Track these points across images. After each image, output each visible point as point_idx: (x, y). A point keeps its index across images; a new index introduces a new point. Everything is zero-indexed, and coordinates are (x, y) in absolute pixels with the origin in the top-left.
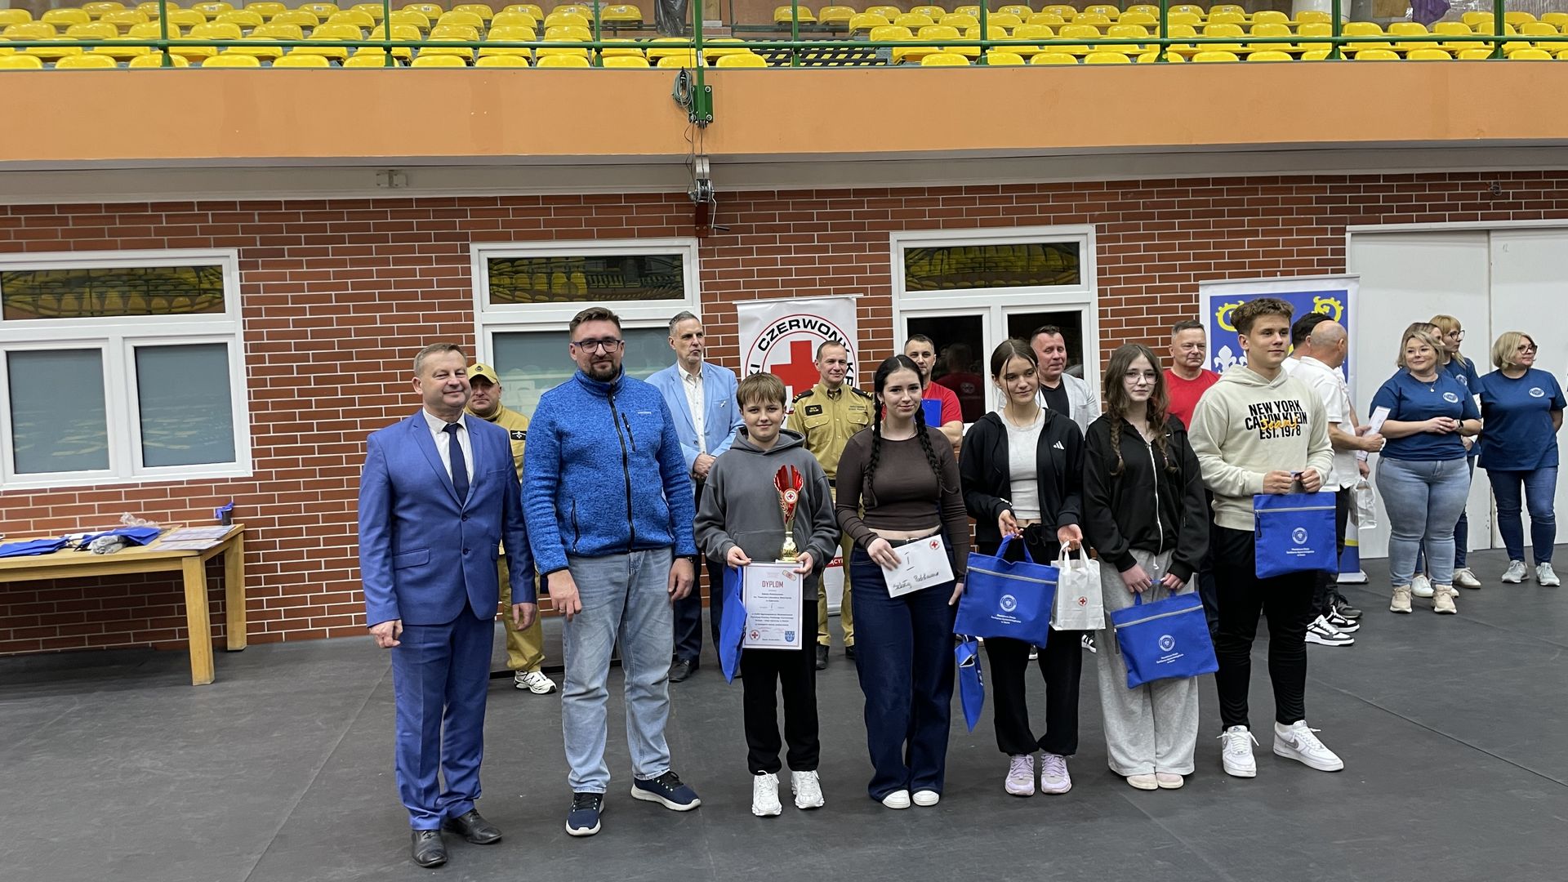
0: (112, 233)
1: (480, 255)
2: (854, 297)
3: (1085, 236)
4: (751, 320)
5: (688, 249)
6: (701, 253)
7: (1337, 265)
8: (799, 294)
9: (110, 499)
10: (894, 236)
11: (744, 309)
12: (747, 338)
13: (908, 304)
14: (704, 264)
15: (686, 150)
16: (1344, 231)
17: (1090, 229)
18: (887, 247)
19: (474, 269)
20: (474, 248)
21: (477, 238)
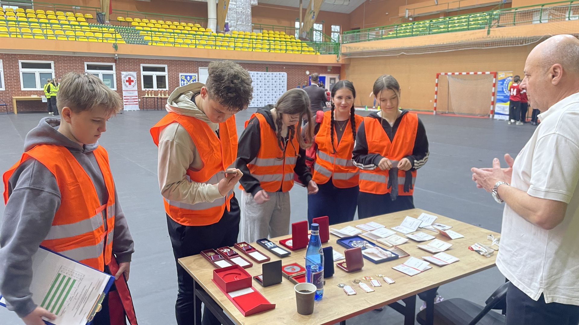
0: (37, 58)
1: (86, 64)
2: (136, 72)
3: (166, 66)
4: (123, 74)
5: (114, 65)
7: (197, 72)
8: (129, 71)
9: (36, 93)
10: (141, 64)
11: (122, 73)
12: (123, 76)
13: (143, 73)
14: (116, 67)
15: (114, 53)
16: (199, 68)
17: (167, 65)
18: (140, 66)
19: (85, 65)
20: (85, 63)
21: (85, 61)
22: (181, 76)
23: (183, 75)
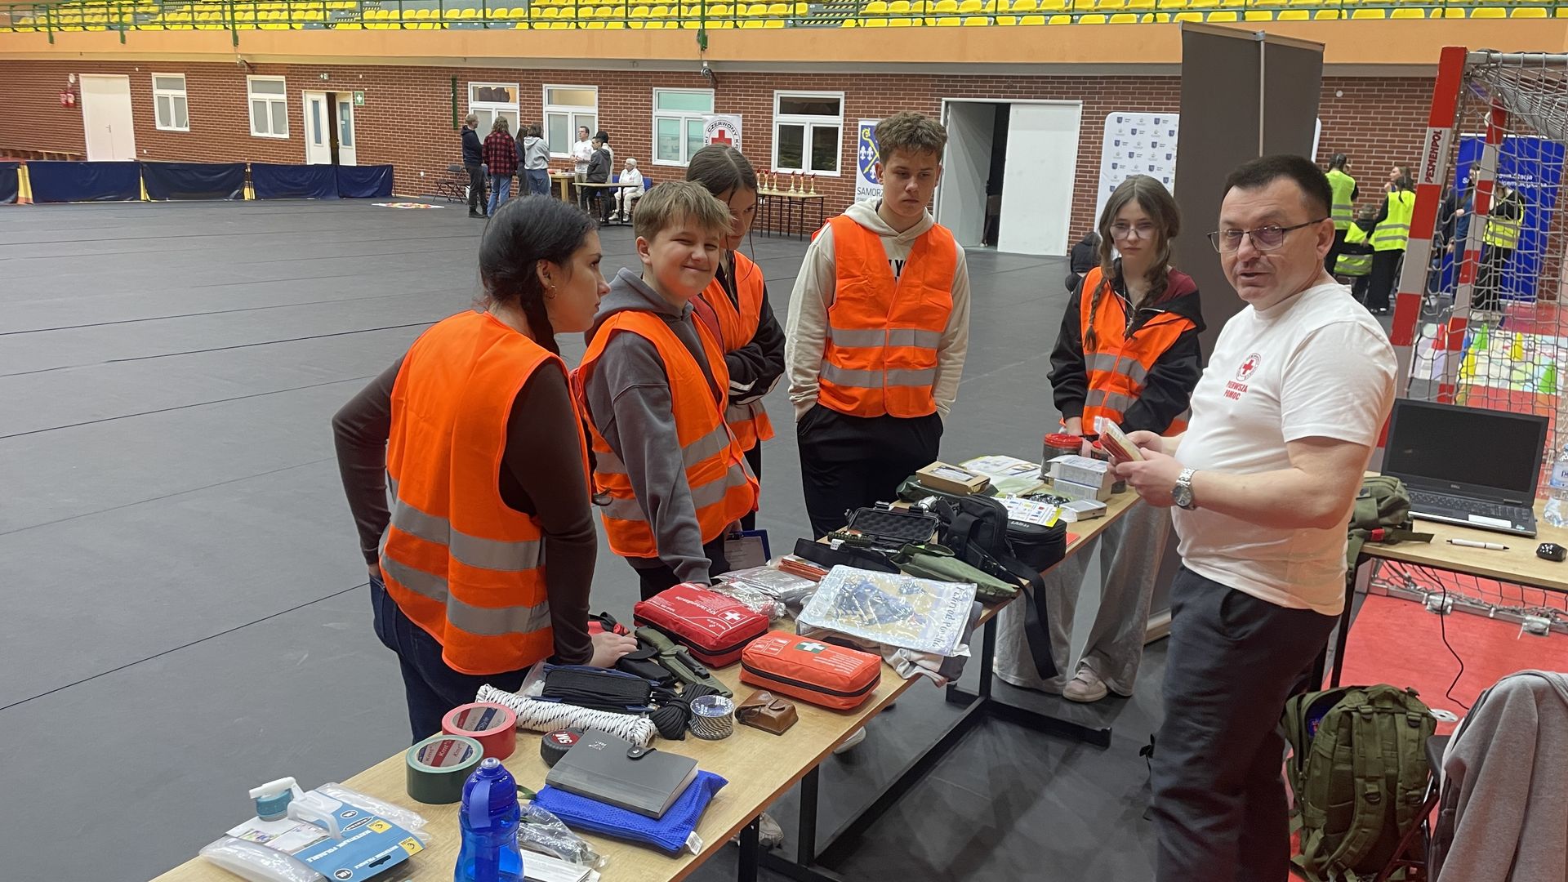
1: (657, 92)
2: (741, 115)
3: (840, 95)
5: (712, 93)
6: (715, 95)
10: (778, 91)
13: (780, 119)
14: (716, 99)
15: (698, 58)
16: (941, 100)
17: (843, 93)
18: (773, 96)
19: (655, 97)
20: (654, 89)
21: (656, 86)
22: (863, 127)
23: (867, 127)
